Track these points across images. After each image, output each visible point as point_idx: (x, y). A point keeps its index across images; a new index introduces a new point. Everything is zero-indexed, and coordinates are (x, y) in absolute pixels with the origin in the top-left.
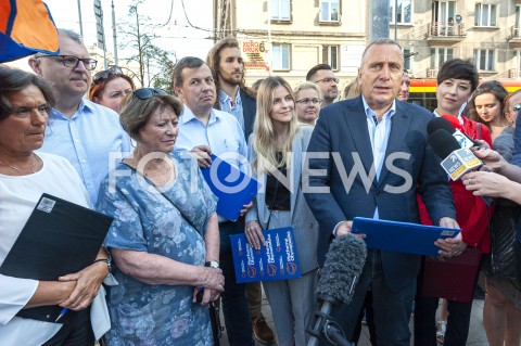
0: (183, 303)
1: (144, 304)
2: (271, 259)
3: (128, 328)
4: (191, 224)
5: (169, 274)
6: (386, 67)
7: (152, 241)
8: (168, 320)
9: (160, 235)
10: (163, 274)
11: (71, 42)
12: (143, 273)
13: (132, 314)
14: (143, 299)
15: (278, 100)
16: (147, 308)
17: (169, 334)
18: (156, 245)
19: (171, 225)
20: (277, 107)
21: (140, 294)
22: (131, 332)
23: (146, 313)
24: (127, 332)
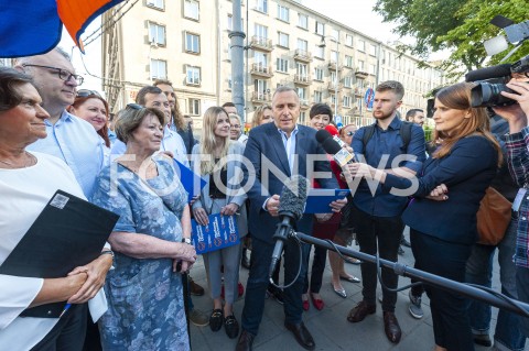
0: (165, 272)
1: (133, 276)
2: (217, 235)
3: (119, 297)
4: (170, 210)
5: (154, 250)
6: (286, 107)
7: (140, 223)
8: (154, 286)
9: (147, 218)
10: (149, 250)
11: (62, 57)
12: (133, 250)
13: (123, 284)
14: (132, 271)
15: (221, 121)
16: (136, 278)
17: (153, 297)
18: (143, 227)
19: (156, 210)
20: (220, 126)
21: (129, 268)
22: (122, 299)
23: (135, 283)
24: (118, 300)
